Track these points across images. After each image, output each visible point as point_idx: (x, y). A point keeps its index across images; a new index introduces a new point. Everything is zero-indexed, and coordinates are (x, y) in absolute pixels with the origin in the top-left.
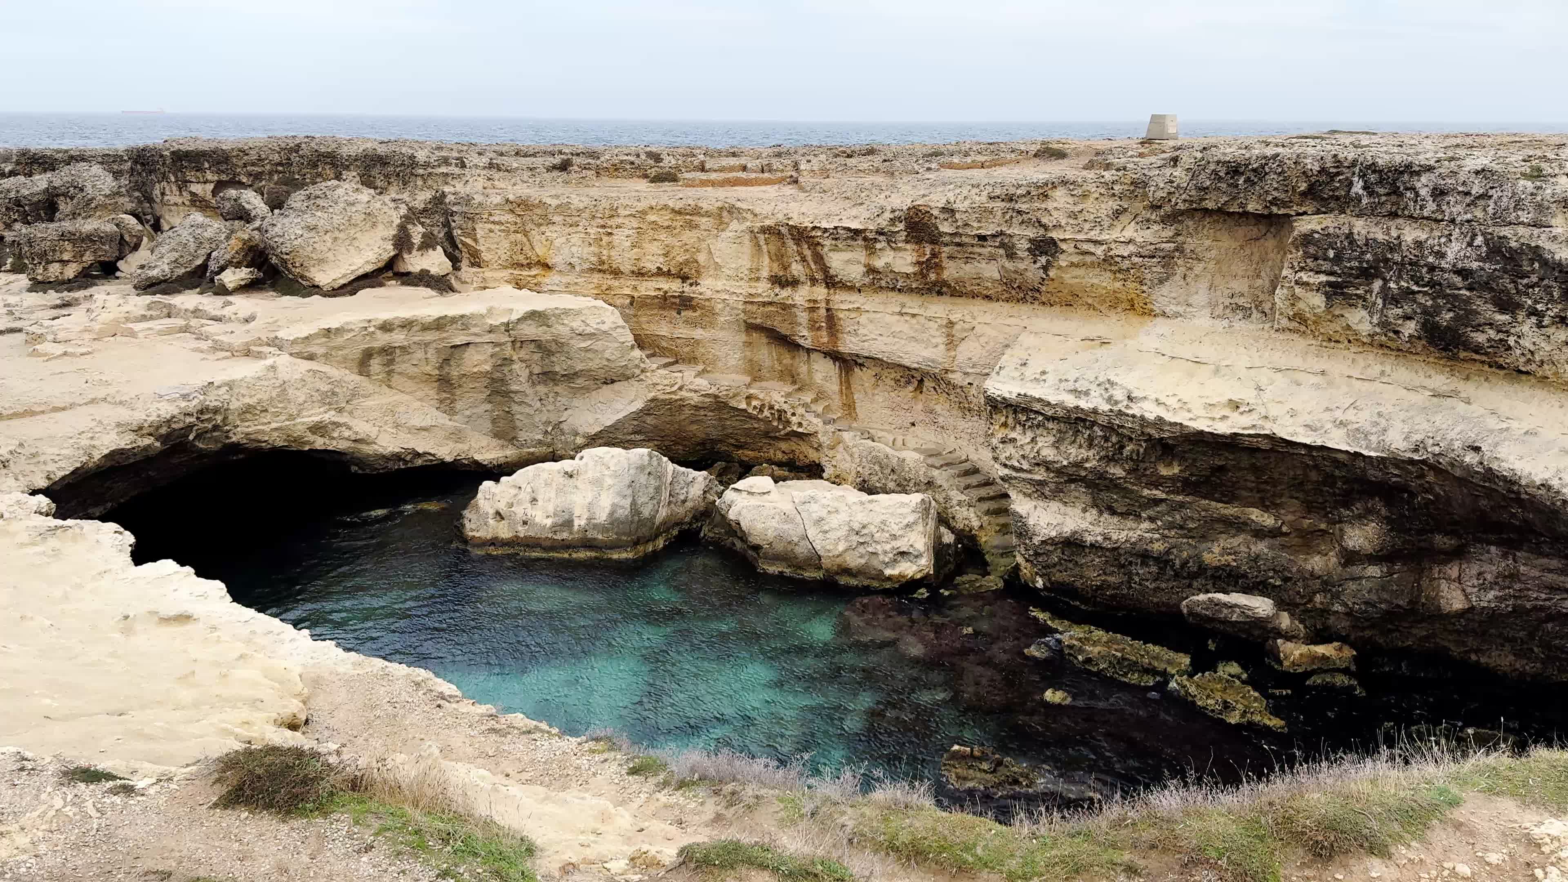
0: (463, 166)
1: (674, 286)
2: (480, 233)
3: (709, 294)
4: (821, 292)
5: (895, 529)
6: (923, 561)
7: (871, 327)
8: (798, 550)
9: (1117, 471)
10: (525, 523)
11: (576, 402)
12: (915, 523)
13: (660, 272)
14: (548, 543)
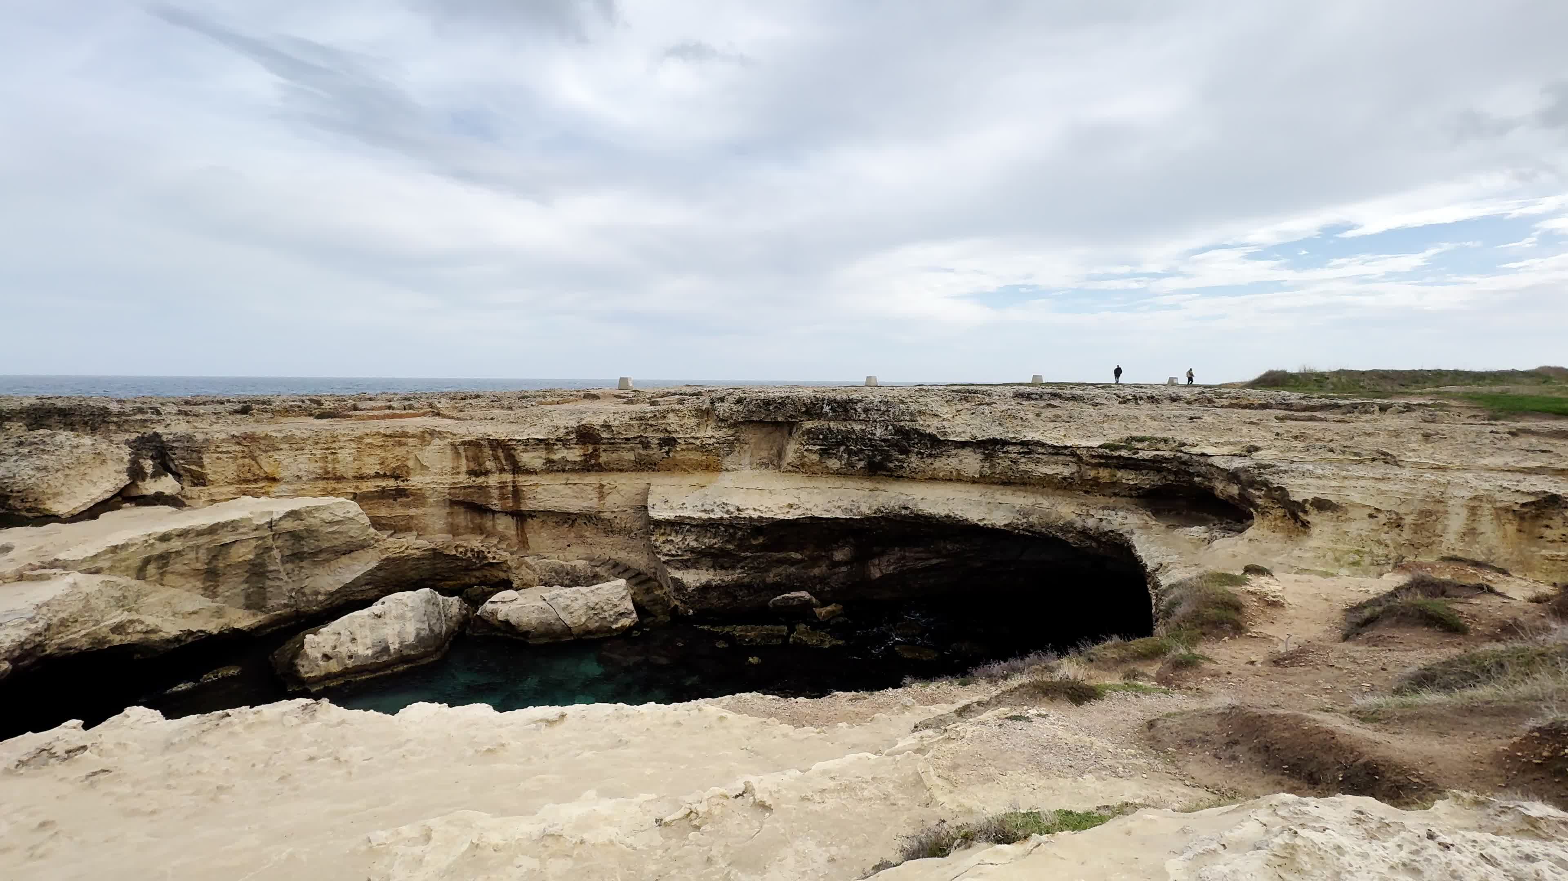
0: (159, 413)
1: (391, 483)
2: (206, 461)
3: (420, 486)
4: (508, 477)
5: (616, 601)
6: (634, 615)
7: (545, 493)
8: (555, 627)
9: (730, 547)
10: (350, 657)
11: (316, 571)
12: (626, 595)
13: (377, 475)
14: (373, 667)
